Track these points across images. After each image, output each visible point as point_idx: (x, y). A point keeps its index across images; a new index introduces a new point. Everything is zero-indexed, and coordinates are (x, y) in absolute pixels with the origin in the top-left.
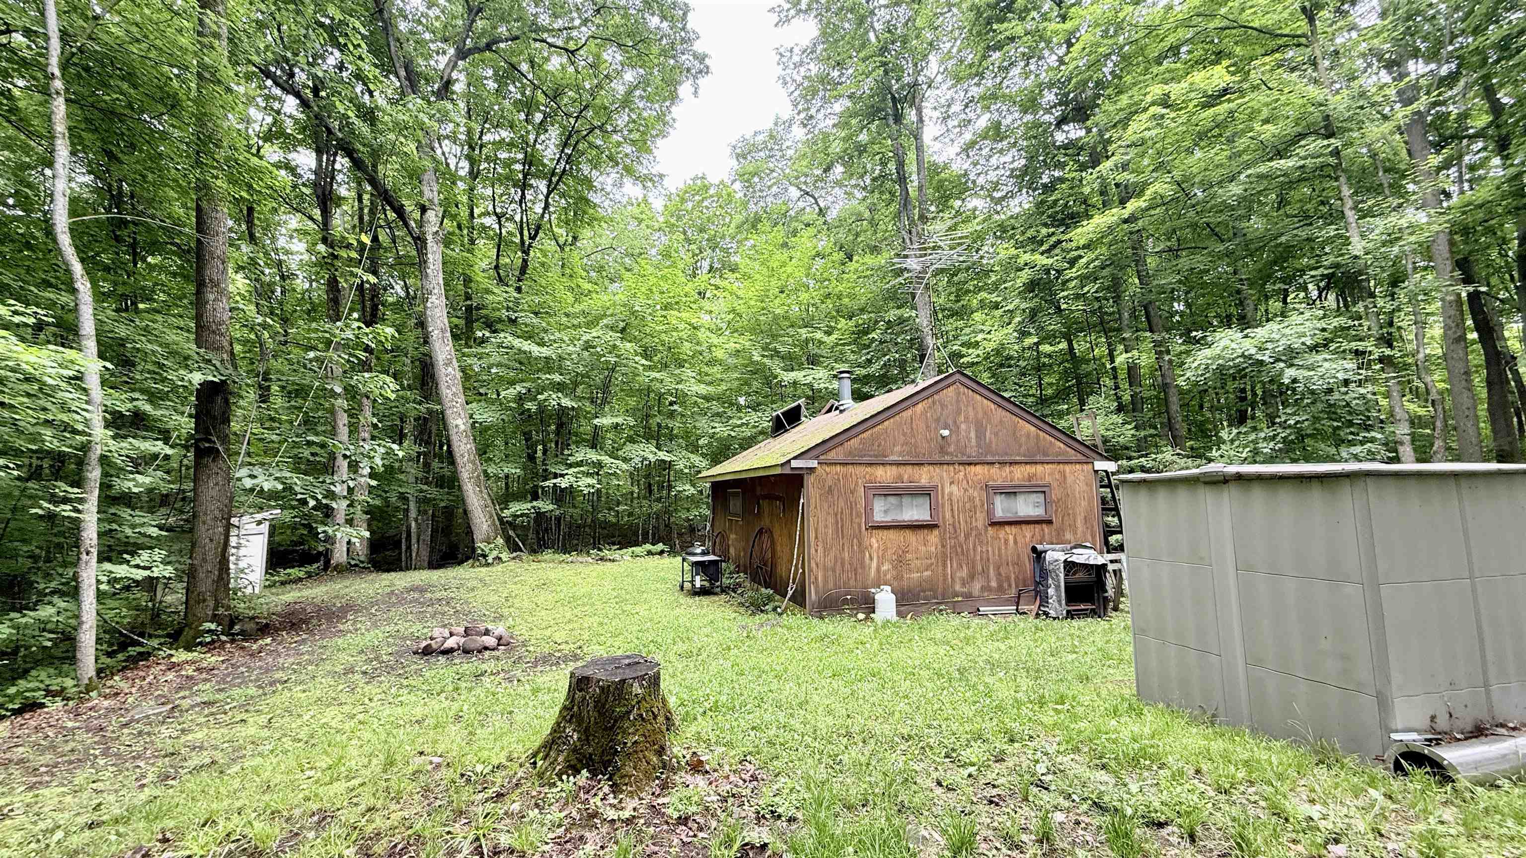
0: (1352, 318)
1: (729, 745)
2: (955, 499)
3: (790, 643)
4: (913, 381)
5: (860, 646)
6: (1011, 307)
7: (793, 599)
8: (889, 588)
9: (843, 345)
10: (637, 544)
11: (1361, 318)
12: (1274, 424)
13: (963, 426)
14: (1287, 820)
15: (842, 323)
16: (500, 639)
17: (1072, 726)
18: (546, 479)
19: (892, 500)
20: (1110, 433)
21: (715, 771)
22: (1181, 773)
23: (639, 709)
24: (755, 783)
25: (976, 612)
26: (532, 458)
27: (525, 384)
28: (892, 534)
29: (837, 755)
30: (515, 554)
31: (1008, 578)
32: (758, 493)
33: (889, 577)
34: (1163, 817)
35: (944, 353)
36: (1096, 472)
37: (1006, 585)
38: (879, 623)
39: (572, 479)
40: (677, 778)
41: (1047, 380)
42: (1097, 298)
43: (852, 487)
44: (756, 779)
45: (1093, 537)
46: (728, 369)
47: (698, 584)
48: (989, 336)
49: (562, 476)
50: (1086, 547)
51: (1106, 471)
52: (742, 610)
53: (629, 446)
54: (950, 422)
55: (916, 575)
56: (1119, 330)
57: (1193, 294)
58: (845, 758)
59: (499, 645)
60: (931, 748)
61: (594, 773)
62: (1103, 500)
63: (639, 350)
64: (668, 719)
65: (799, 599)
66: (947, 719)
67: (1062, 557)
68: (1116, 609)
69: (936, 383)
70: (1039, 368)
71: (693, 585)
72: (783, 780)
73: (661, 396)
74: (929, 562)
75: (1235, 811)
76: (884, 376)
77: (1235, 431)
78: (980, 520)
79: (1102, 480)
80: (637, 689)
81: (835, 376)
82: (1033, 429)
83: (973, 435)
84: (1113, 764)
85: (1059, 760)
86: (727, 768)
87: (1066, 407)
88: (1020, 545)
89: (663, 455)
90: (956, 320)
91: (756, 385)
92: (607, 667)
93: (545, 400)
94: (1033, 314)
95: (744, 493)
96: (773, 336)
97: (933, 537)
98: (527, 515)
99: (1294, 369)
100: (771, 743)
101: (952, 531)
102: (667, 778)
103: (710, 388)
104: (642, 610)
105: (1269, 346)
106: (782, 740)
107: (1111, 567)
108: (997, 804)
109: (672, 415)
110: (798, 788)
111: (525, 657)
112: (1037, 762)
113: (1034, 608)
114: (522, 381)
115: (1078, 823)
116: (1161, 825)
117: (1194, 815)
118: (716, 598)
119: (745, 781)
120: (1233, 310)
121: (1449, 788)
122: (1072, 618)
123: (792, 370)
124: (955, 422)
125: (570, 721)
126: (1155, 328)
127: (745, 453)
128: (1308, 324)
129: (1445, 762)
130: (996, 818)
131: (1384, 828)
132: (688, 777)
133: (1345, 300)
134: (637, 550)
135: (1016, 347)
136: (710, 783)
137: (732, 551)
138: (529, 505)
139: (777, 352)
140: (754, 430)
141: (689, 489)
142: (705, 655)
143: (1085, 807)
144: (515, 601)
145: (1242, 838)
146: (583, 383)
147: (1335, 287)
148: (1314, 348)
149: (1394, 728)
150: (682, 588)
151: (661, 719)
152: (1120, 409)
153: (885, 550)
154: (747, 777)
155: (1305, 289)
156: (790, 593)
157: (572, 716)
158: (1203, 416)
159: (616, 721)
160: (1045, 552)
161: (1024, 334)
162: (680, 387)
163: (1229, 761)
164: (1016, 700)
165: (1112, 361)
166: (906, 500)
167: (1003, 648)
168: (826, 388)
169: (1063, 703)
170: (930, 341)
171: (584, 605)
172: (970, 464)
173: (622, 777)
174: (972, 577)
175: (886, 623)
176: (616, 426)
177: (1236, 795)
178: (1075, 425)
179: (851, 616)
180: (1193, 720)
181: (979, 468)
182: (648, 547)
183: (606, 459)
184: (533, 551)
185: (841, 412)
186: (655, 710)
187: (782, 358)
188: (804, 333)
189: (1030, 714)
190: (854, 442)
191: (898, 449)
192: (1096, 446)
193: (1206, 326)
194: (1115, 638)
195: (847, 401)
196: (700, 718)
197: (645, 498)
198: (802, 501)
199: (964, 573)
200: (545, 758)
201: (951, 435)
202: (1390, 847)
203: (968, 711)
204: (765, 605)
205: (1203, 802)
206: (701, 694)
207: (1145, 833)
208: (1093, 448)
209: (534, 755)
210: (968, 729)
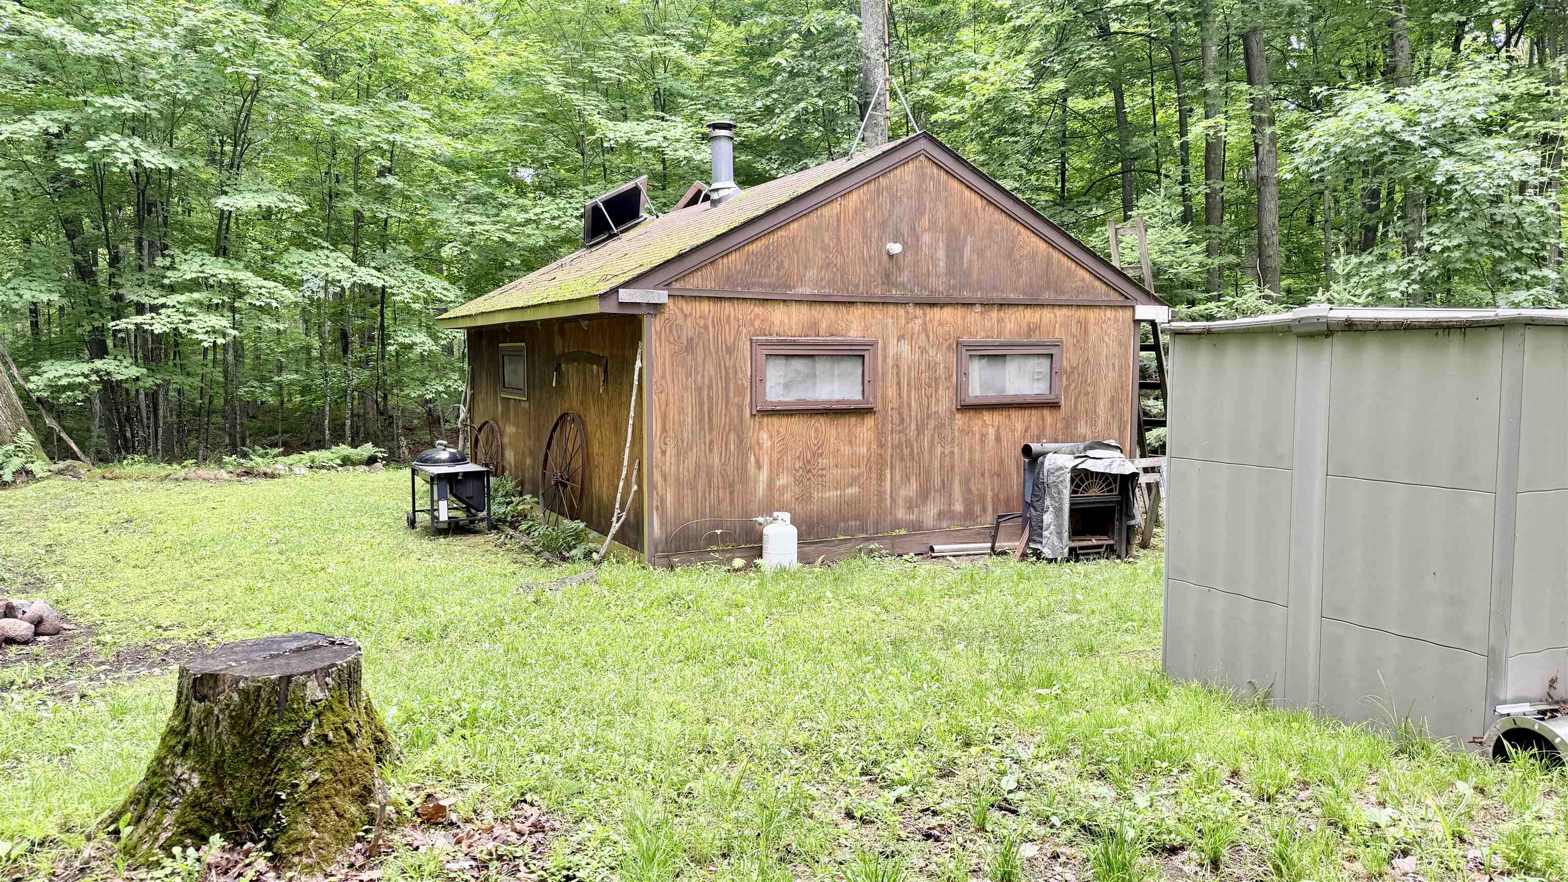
0: (1547, 81)
1: (497, 778)
2: (904, 367)
3: (613, 612)
4: (846, 154)
5: (734, 611)
6: (1025, 20)
7: (621, 537)
8: (786, 516)
9: (721, 74)
10: (320, 445)
11: (1559, 83)
12: (1410, 252)
13: (926, 238)
14: (1345, 830)
15: (723, 32)
16: (38, 623)
17: (1061, 719)
18: (118, 317)
19: (797, 364)
20: (1168, 258)
21: (468, 821)
22: (1210, 777)
23: (320, 725)
24: (540, 836)
25: (929, 553)
26: (85, 272)
27: (55, 115)
28: (796, 425)
29: (683, 783)
30: (61, 465)
31: (982, 498)
32: (558, 350)
33: (787, 496)
34: (1179, 839)
35: (905, 104)
36: (1137, 322)
37: (977, 509)
38: (769, 574)
39: (177, 317)
40: (396, 837)
41: (1075, 161)
42: (1169, 15)
43: (730, 341)
44: (542, 829)
45: (1121, 430)
46: (496, 108)
47: (444, 515)
48: (983, 74)
49: (154, 309)
50: (1109, 446)
51: (1153, 323)
52: (528, 558)
53: (295, 254)
54: (905, 230)
55: (833, 494)
56: (1200, 78)
57: (1321, 22)
58: (697, 786)
59: (37, 634)
60: (841, 762)
61: (236, 841)
62: (1143, 372)
63: (309, 57)
64: (378, 742)
65: (632, 536)
66: (868, 717)
67: (1068, 462)
68: (1144, 545)
69: (885, 154)
70: (1064, 139)
71: (435, 518)
72: (589, 827)
73: (359, 156)
74: (856, 471)
75: (1278, 824)
76: (796, 140)
77: (1354, 260)
78: (944, 403)
79: (1145, 337)
80: (314, 691)
81: (705, 137)
82: (1042, 246)
83: (941, 254)
84: (1115, 770)
85: (1038, 768)
86: (489, 816)
87: (1101, 212)
88: (1004, 442)
89: (367, 276)
90: (930, 40)
91: (553, 146)
92: (254, 656)
93: (106, 151)
94: (1063, 35)
95: (531, 350)
96: (587, 47)
97: (865, 429)
98: (84, 388)
99: (1453, 159)
100: (570, 771)
101: (896, 420)
102: (377, 838)
103: (459, 145)
104: (332, 561)
105: (1424, 118)
106: (590, 766)
107: (1143, 479)
108: (937, 839)
109: (383, 195)
110: (615, 837)
111: (95, 655)
112: (1003, 773)
113: (1019, 545)
114: (50, 107)
115: (1055, 856)
116: (1174, 851)
117: (1222, 833)
118: (479, 539)
119: (521, 834)
120: (1380, 57)
121: (1556, 773)
122: (1077, 561)
123: (625, 118)
124: (913, 229)
125: (183, 754)
126: (1256, 77)
127: (532, 276)
128: (1484, 85)
129: (1558, 740)
130: (935, 858)
131: (1468, 831)
132: (418, 834)
133: (1542, 52)
134: (321, 455)
135: (1028, 97)
136: (459, 842)
137: (510, 456)
138: (86, 368)
139: (595, 80)
140: (551, 234)
141: (422, 341)
142: (454, 636)
143: (1069, 833)
144: (68, 552)
145: (1283, 859)
146: (191, 118)
147: (1531, 28)
148: (1486, 129)
149: (1502, 698)
150: (412, 523)
151: (363, 742)
152: (1185, 218)
153: (784, 453)
154: (525, 828)
155: (1489, 29)
156: (615, 527)
157: (187, 746)
158: (1312, 236)
159: (275, 749)
160: (1044, 454)
161: (1042, 73)
162: (398, 138)
163: (1280, 756)
164: (978, 684)
165: (1183, 132)
166: (821, 366)
167: (966, 607)
168: (689, 160)
169: (1050, 686)
170: (880, 78)
171: (214, 556)
172: (933, 305)
173: (291, 843)
174: (924, 494)
175: (781, 572)
176: (267, 214)
177: (1282, 802)
178: (1112, 241)
179: (721, 562)
180: (1237, 703)
181: (947, 313)
182: (344, 450)
183: (249, 279)
184: (103, 459)
185: (715, 203)
186: (353, 728)
187: (606, 94)
188: (647, 46)
189: (998, 704)
190: (735, 260)
191: (812, 274)
192: (1141, 280)
193: (1334, 79)
194: (1139, 589)
195: (725, 183)
196: (441, 739)
197: (334, 358)
198: (638, 364)
199: (911, 490)
200: (138, 821)
201: (904, 252)
202: (1470, 855)
203: (901, 702)
204: (570, 549)
205: (1237, 814)
206: (446, 700)
207: (1150, 863)
208: (1137, 283)
209: (115, 819)
210: (900, 730)
